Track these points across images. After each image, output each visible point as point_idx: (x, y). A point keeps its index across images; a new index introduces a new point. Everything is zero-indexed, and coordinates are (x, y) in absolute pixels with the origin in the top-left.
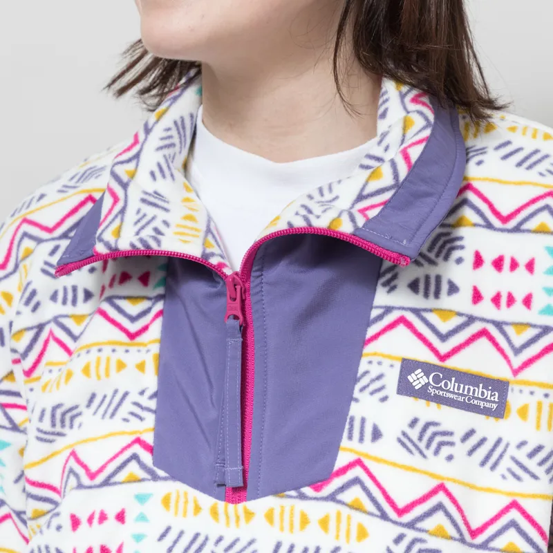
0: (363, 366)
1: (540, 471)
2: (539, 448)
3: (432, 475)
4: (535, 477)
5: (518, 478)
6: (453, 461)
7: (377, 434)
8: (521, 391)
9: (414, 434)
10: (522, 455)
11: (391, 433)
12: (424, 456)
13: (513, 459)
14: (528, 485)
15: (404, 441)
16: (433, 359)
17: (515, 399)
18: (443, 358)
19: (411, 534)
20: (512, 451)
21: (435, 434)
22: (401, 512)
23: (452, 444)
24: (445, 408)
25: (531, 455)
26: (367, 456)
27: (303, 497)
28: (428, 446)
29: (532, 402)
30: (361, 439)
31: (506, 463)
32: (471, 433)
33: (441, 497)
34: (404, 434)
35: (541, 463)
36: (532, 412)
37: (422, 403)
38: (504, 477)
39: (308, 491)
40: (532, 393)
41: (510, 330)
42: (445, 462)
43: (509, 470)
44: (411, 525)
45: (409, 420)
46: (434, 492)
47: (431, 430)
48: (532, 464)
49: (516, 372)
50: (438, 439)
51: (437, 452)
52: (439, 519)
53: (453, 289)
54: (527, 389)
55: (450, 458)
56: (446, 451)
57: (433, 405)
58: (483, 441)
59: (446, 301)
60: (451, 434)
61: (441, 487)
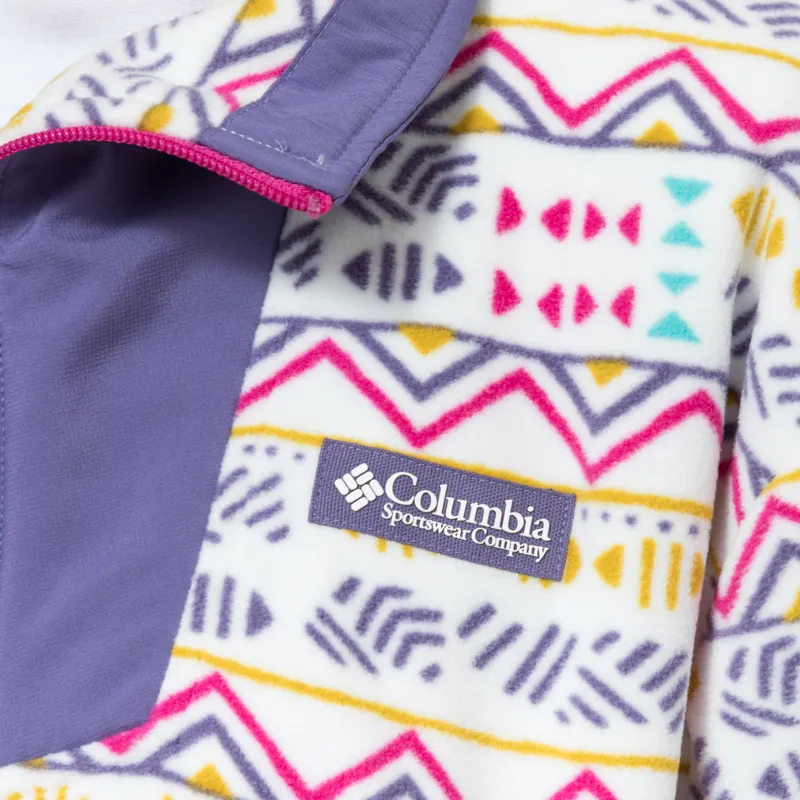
0: (232, 458)
1: (647, 703)
2: (646, 650)
3: (388, 713)
4: (635, 716)
5: (598, 720)
6: (440, 681)
7: (259, 617)
8: (605, 516)
9: (347, 615)
10: (605, 666)
11: (292, 612)
12: (371, 668)
13: (586, 675)
14: (620, 735)
15: (322, 632)
16: (395, 441)
17: (589, 535)
18: (419, 438)
20: (583, 656)
21: (397, 617)
23: (437, 640)
24: (421, 556)
25: (627, 666)
26: (235, 667)
27: (85, 766)
28: (380, 644)
29: (631, 542)
30: (223, 629)
31: (569, 683)
32: (484, 614)
34: (323, 615)
35: (651, 685)
36: (631, 566)
37: (367, 542)
38: (562, 717)
39: (97, 751)
40: (631, 521)
41: (581, 375)
42: (419, 681)
43: (576, 701)
46: (391, 753)
48: (629, 687)
49: (593, 472)
50: (405, 628)
51: (400, 659)
53: (448, 276)
54: (619, 512)
55: (431, 673)
56: (422, 655)
57: (394, 548)
58: (513, 633)
59: (430, 306)
60: (436, 616)
61: (409, 742)
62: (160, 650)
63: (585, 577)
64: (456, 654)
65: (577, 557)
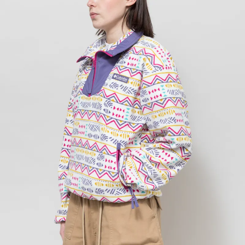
0: (110, 75)
1: (133, 93)
2: (133, 89)
4: (132, 94)
5: (129, 93)
10: (130, 90)
12: (113, 88)
13: (128, 90)
14: (130, 95)
16: (118, 73)
17: (130, 80)
18: (120, 73)
19: (108, 100)
20: (128, 89)
22: (107, 97)
23: (118, 87)
24: (118, 81)
25: (132, 90)
27: (96, 95)
31: (127, 90)
32: (122, 85)
33: (114, 95)
34: (110, 85)
35: (133, 92)
36: (133, 83)
37: (115, 80)
38: (126, 93)
39: (97, 94)
41: (132, 70)
43: (127, 92)
44: (109, 99)
45: (112, 82)
47: (115, 84)
48: (132, 91)
49: (131, 76)
51: (115, 88)
52: (113, 98)
53: (125, 62)
57: (116, 80)
60: (118, 85)
61: (115, 93)
62: (102, 87)
63: (130, 83)
64: (119, 88)
65: (129, 82)
